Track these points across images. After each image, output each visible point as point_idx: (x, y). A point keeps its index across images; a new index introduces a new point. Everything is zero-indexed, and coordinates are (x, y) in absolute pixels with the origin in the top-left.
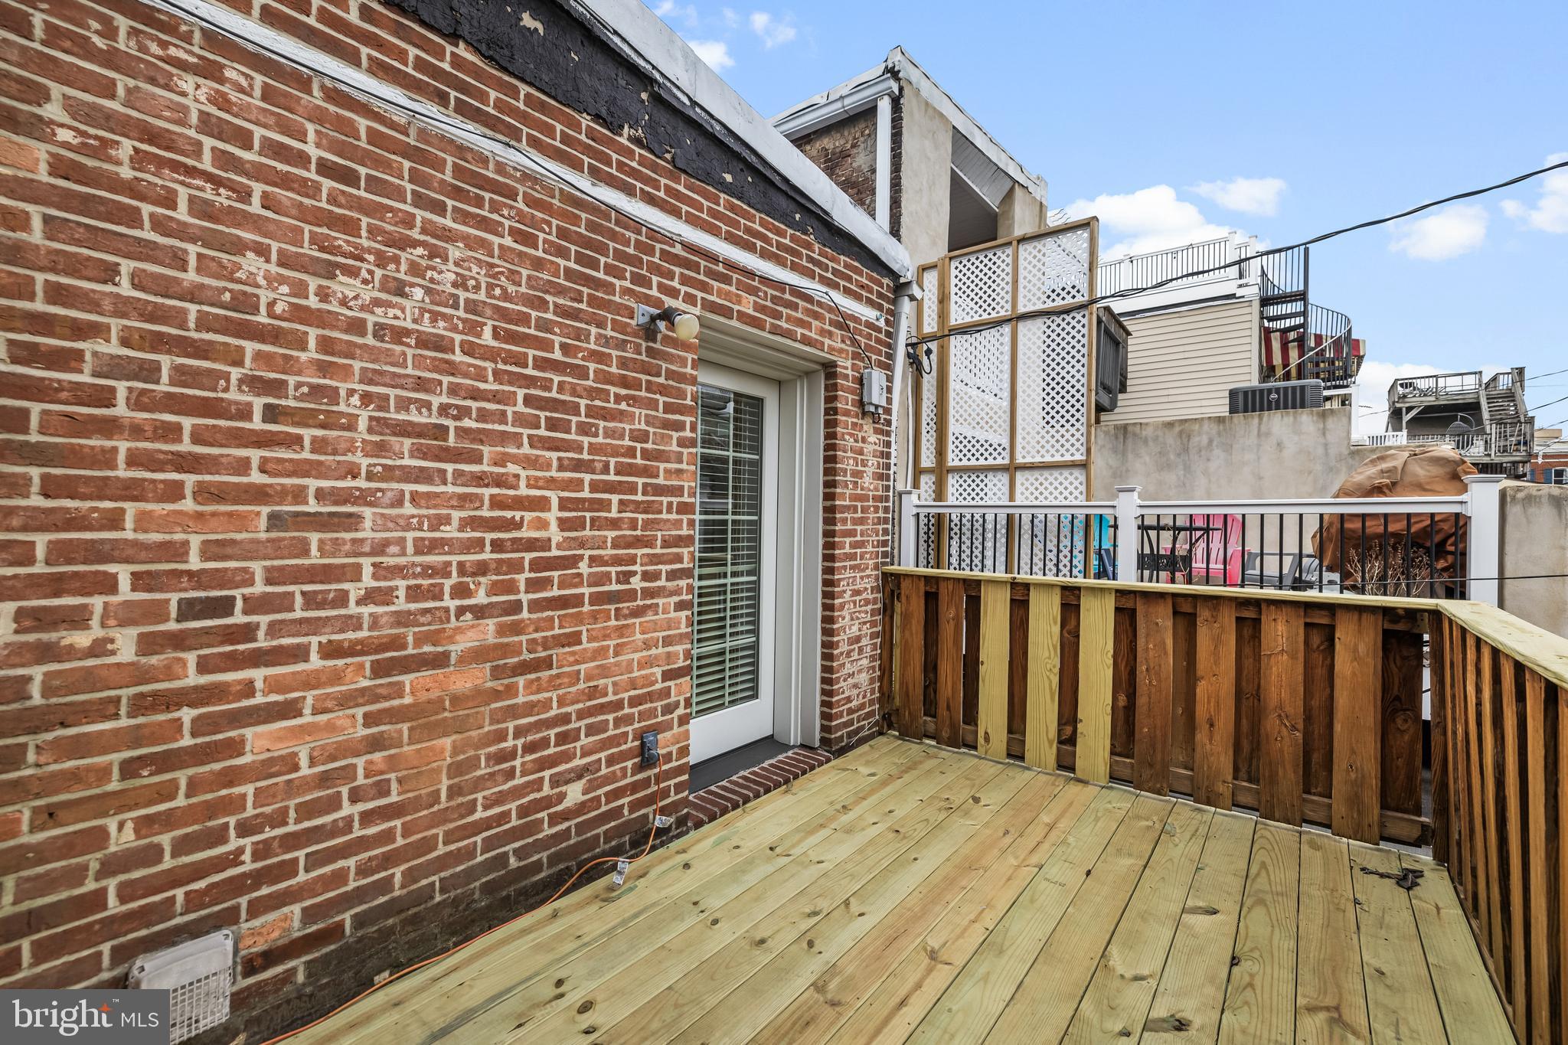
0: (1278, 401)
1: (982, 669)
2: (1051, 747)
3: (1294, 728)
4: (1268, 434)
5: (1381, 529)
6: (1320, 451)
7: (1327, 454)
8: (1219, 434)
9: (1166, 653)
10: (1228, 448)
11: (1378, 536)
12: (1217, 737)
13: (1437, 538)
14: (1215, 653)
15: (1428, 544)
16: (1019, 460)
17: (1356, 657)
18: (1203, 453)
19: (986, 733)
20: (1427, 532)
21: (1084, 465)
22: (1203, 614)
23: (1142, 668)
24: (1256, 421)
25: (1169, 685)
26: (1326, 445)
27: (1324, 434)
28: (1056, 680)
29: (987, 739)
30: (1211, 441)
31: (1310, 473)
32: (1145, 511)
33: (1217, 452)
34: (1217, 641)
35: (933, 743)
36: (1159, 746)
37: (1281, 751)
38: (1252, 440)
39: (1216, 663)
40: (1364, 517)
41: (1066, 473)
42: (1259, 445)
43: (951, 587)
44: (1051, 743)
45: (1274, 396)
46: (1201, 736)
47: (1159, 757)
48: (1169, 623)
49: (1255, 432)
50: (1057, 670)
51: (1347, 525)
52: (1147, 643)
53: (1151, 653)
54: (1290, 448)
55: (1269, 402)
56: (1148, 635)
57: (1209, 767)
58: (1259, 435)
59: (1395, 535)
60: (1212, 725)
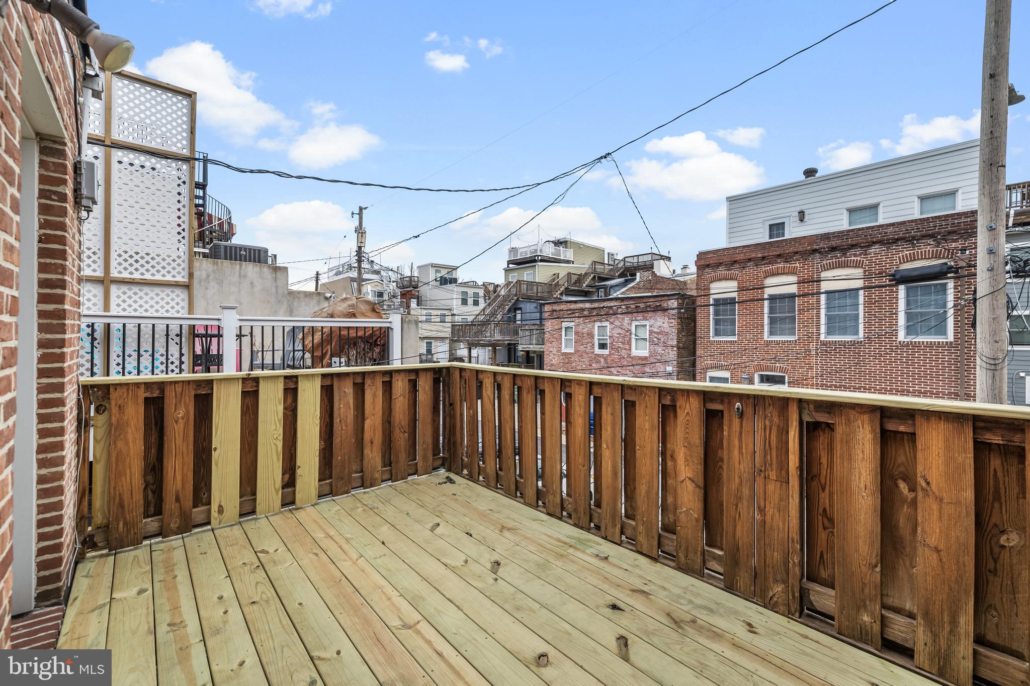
0: (245, 256)
1: (215, 455)
2: (277, 494)
3: (405, 432)
4: (245, 276)
5: (355, 335)
6: (274, 290)
7: (277, 293)
8: (214, 271)
9: (350, 409)
10: (220, 283)
11: (354, 338)
12: (374, 449)
13: (374, 338)
14: (374, 403)
15: (371, 341)
16: (114, 274)
17: (425, 393)
18: (203, 283)
19: (220, 506)
20: (371, 336)
21: (187, 287)
22: (368, 382)
23: (336, 421)
24: (238, 267)
25: (351, 428)
26: (277, 287)
27: (276, 281)
28: (280, 445)
29: (221, 510)
30: (208, 276)
31: (269, 302)
32: (243, 323)
33: (213, 284)
34: (374, 396)
35: (160, 539)
36: (347, 465)
37: (400, 445)
38: (235, 279)
39: (374, 409)
40: (348, 328)
41: (168, 290)
42: (240, 283)
43: (179, 389)
44: (277, 491)
45: (243, 253)
46: (367, 451)
47: (347, 471)
48: (351, 390)
49: (238, 274)
50: (281, 438)
51: (342, 333)
52: (340, 404)
53: (342, 411)
54: (258, 287)
55: (241, 256)
56: (340, 400)
57: (371, 466)
58: (240, 276)
59: (360, 337)
60: (372, 443)
